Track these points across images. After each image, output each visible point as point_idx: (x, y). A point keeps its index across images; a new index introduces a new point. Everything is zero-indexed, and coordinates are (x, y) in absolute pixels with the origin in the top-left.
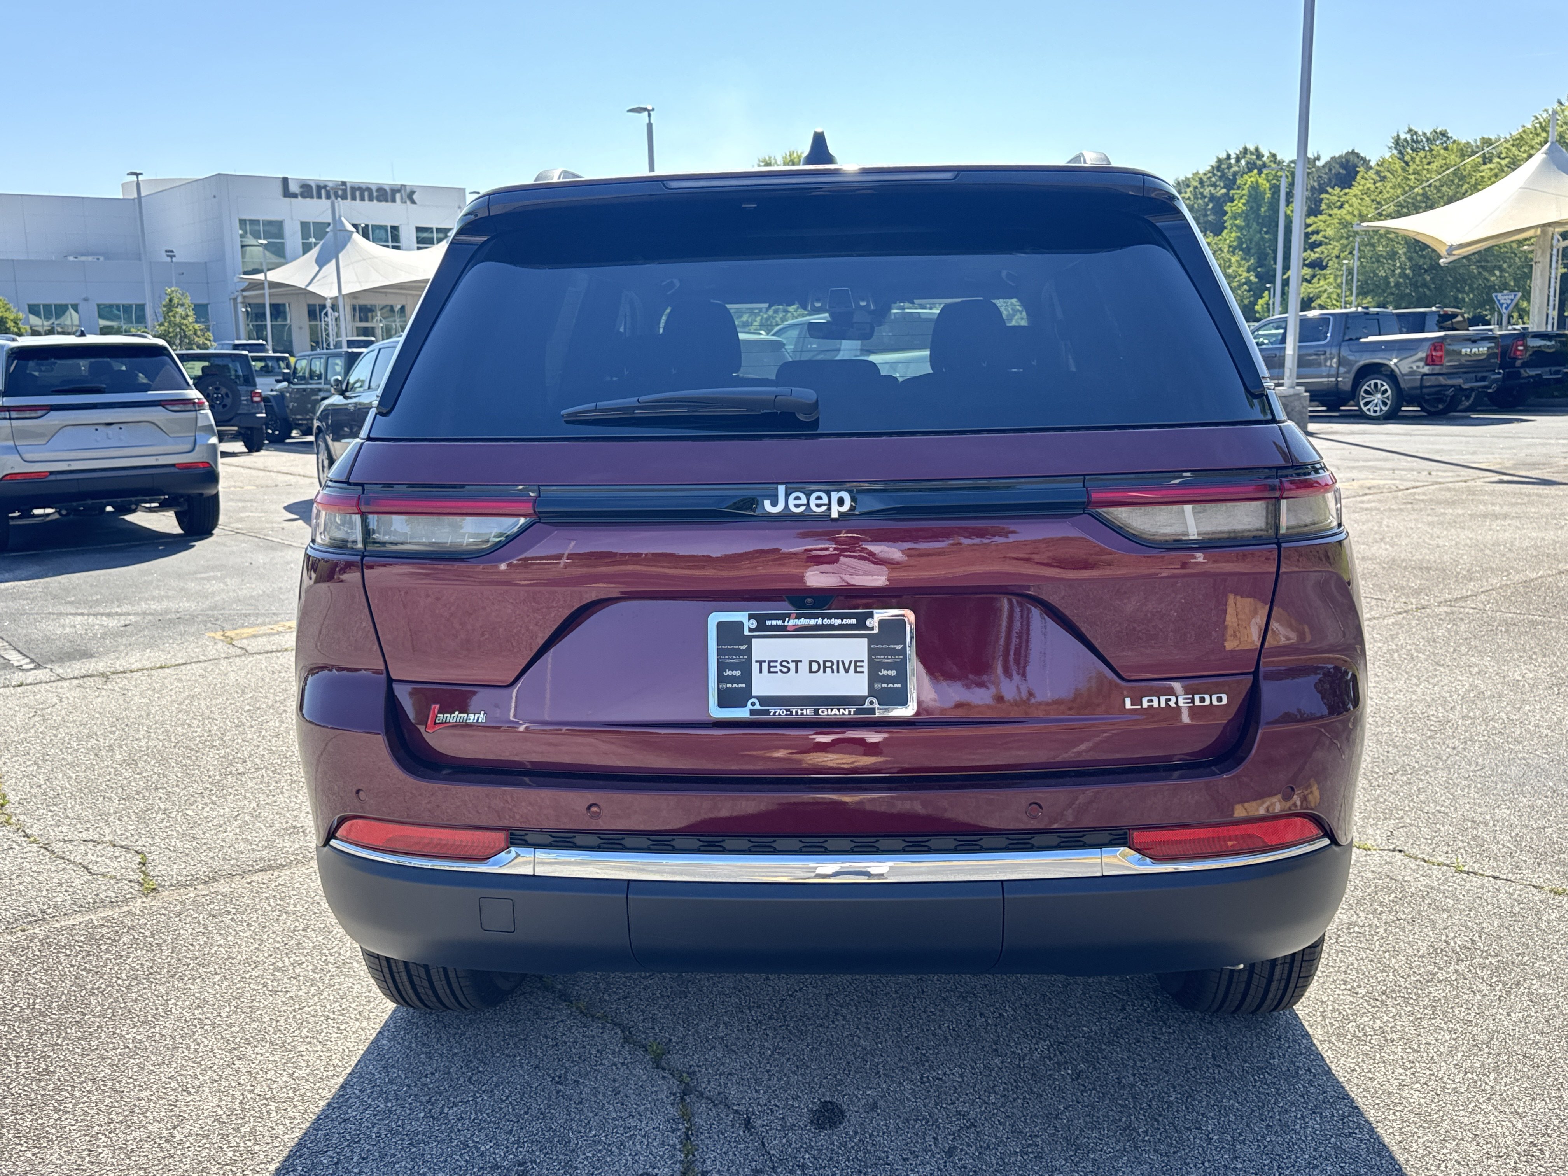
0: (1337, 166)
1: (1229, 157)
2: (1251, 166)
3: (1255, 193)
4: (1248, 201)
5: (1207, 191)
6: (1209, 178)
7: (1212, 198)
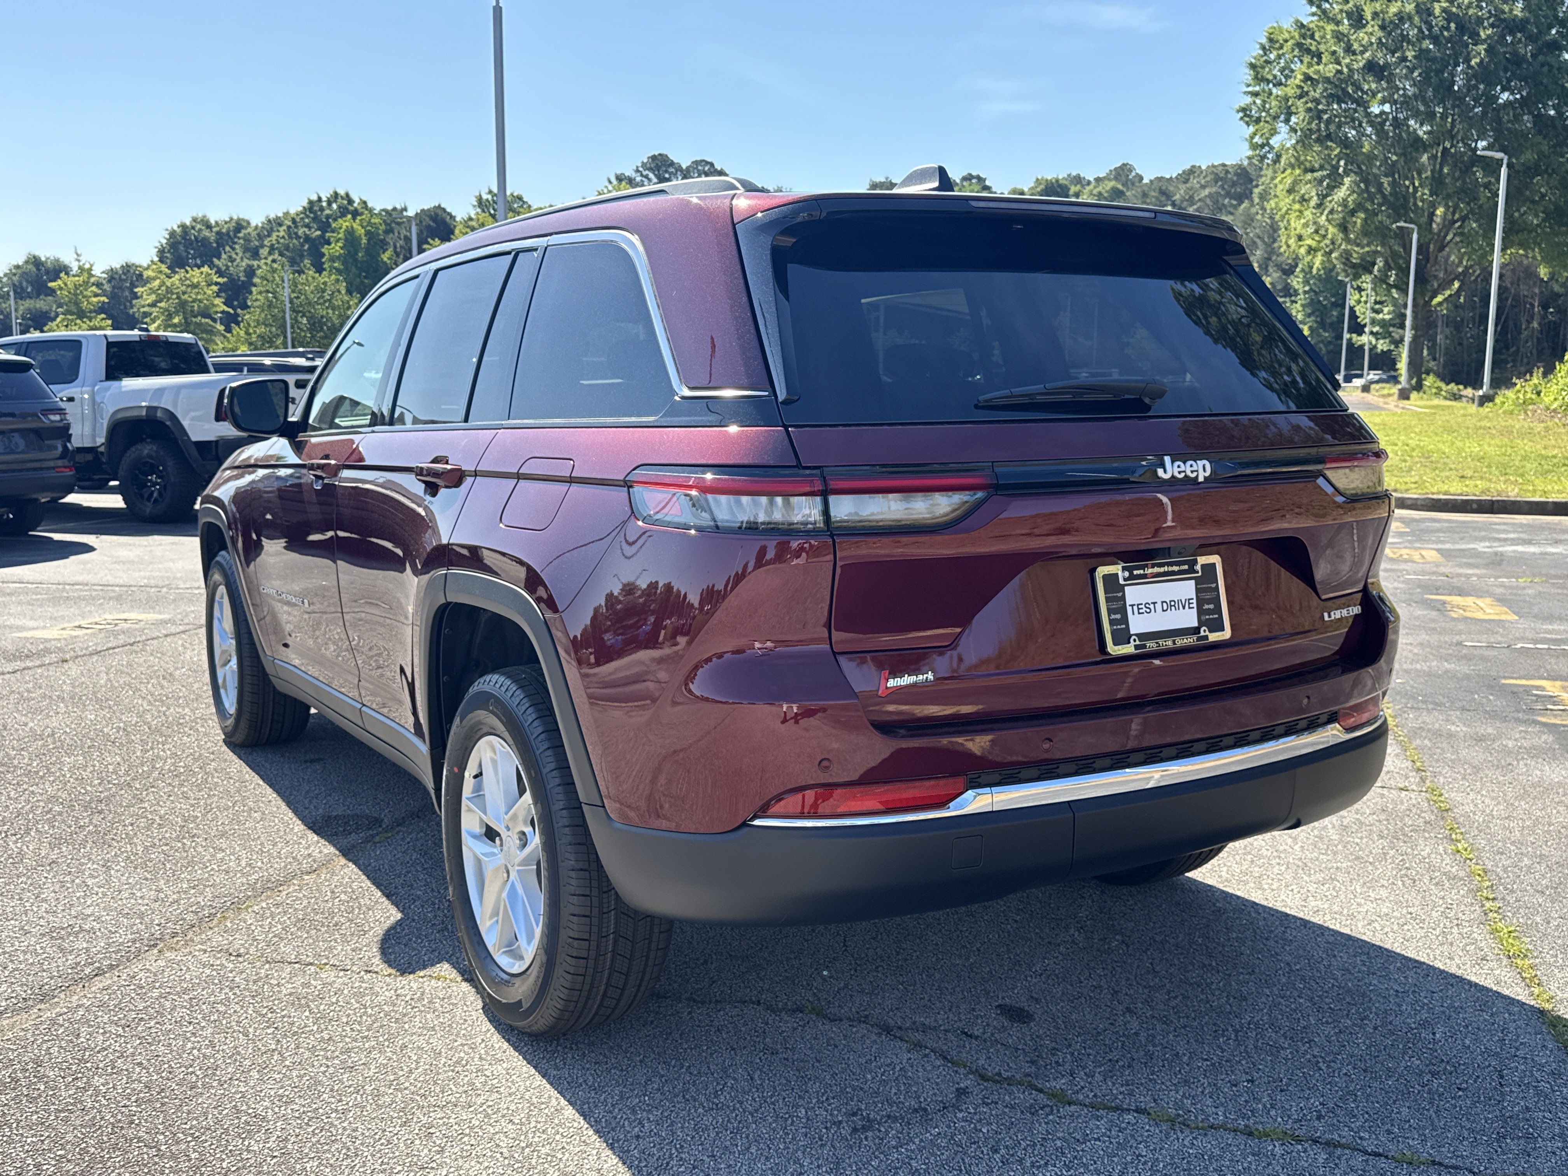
0: (427, 219)
1: (320, 200)
2: (343, 212)
3: (351, 239)
4: (345, 245)
5: (301, 231)
6: (302, 219)
7: (307, 239)
